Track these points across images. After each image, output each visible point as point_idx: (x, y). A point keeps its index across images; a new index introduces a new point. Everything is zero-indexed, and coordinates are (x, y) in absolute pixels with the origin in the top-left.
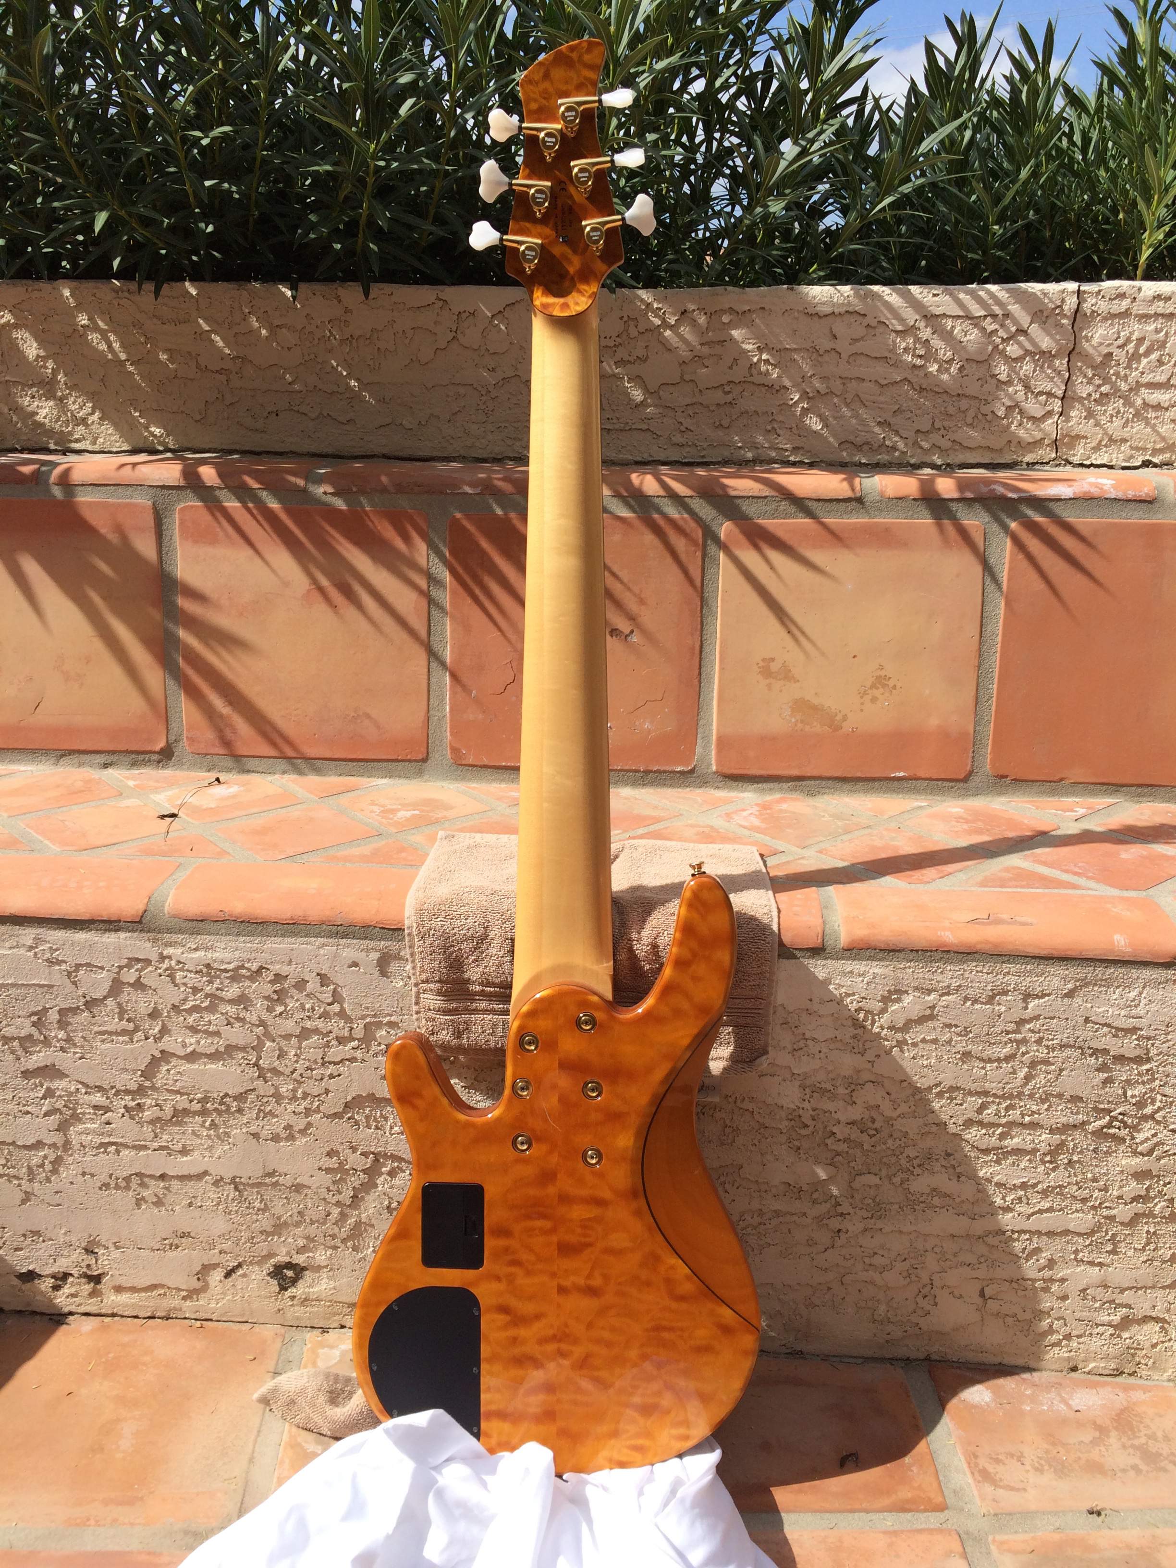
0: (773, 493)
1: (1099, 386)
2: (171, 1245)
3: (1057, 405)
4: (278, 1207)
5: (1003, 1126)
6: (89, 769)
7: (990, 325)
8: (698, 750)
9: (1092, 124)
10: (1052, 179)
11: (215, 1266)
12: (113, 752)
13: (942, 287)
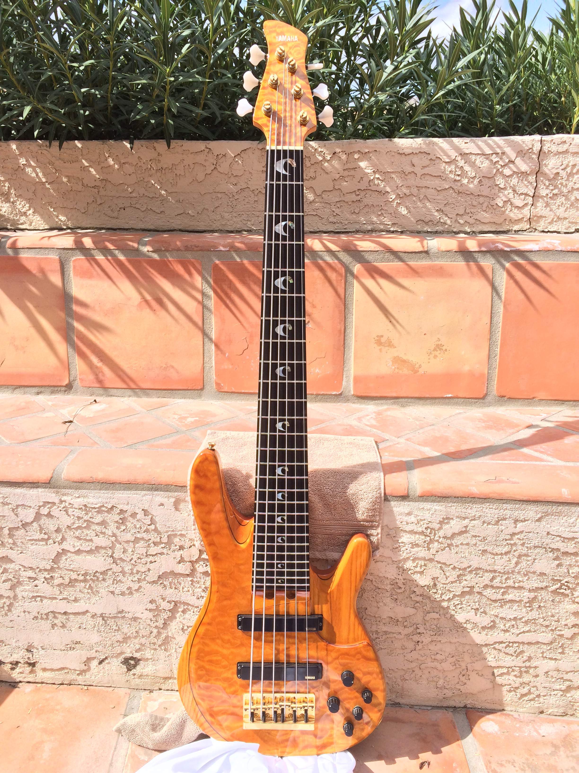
0: (382, 249)
1: (552, 190)
2: (71, 648)
3: (530, 200)
4: (125, 629)
5: (504, 588)
6: (29, 396)
7: (495, 159)
8: (344, 383)
9: (547, 51)
10: (527, 81)
11: (94, 658)
12: (42, 386)
13: (470, 139)
